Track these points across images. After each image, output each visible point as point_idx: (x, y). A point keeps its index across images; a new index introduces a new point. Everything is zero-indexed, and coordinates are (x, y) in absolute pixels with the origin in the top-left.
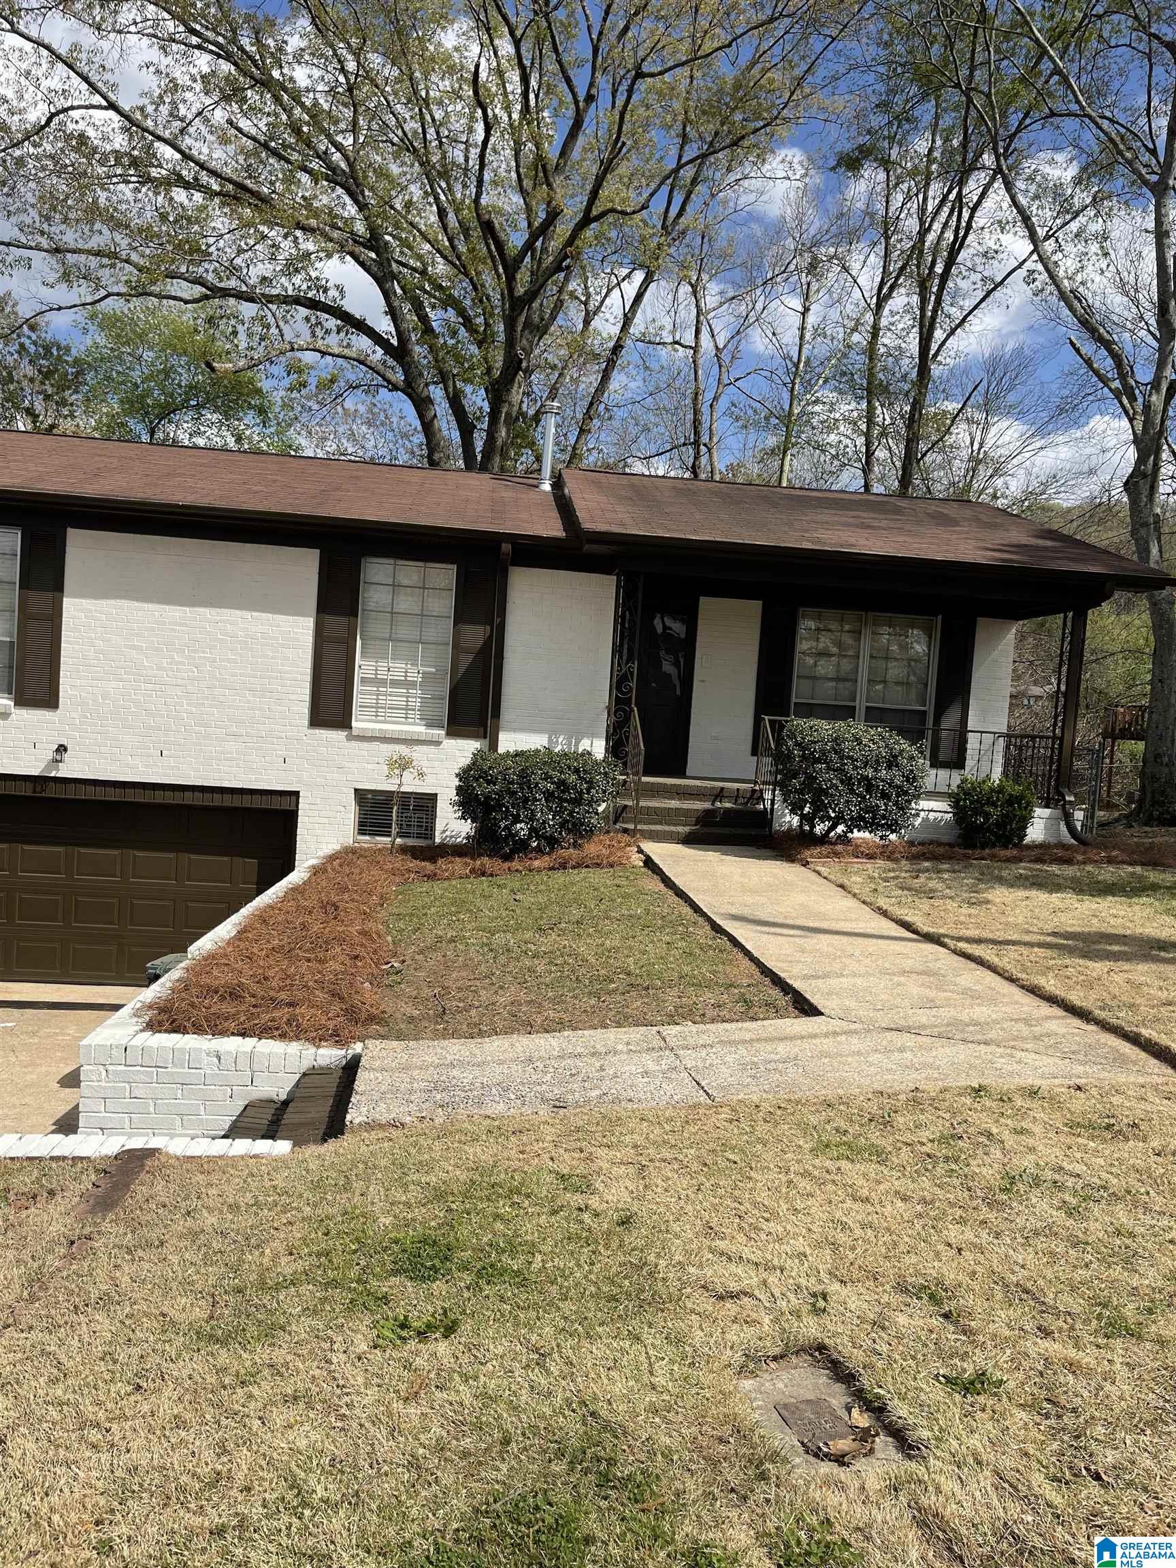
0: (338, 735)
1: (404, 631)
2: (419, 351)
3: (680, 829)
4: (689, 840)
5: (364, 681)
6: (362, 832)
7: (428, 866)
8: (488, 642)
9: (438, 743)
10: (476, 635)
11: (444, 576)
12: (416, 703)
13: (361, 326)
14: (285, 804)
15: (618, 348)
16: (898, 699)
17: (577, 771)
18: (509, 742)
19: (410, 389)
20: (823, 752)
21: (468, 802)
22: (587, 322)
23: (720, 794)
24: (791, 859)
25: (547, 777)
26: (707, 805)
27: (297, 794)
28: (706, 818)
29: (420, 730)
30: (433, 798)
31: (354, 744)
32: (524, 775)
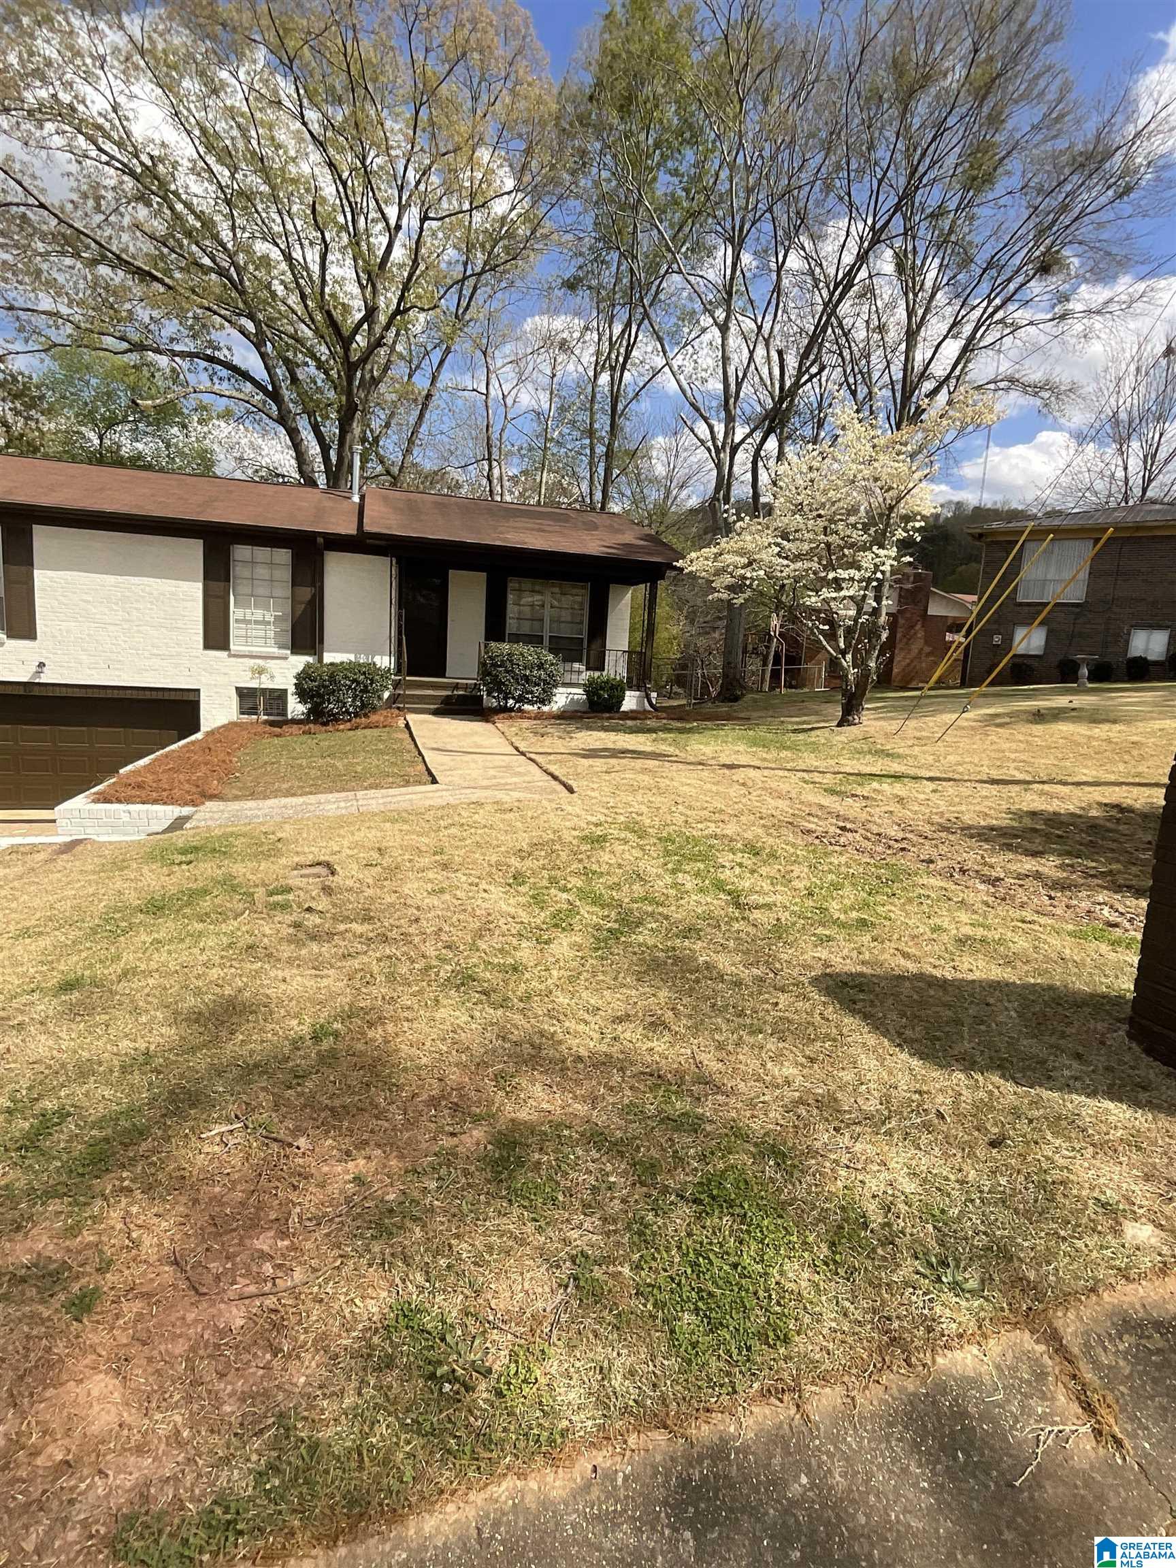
0: (224, 654)
1: (260, 591)
2: (286, 394)
3: (432, 707)
4: (436, 713)
5: (237, 621)
6: (242, 713)
7: (277, 730)
8: (314, 596)
9: (286, 658)
10: (306, 593)
11: (283, 556)
12: (272, 634)
13: (246, 376)
14: (191, 698)
15: (429, 396)
16: (566, 632)
17: (364, 673)
18: (328, 658)
19: (283, 419)
20: (502, 661)
21: (302, 694)
22: (410, 376)
23: (456, 687)
24: (487, 721)
25: (346, 677)
26: (449, 693)
27: (198, 690)
28: (447, 700)
29: (275, 651)
30: (286, 690)
31: (232, 659)
32: (332, 677)
